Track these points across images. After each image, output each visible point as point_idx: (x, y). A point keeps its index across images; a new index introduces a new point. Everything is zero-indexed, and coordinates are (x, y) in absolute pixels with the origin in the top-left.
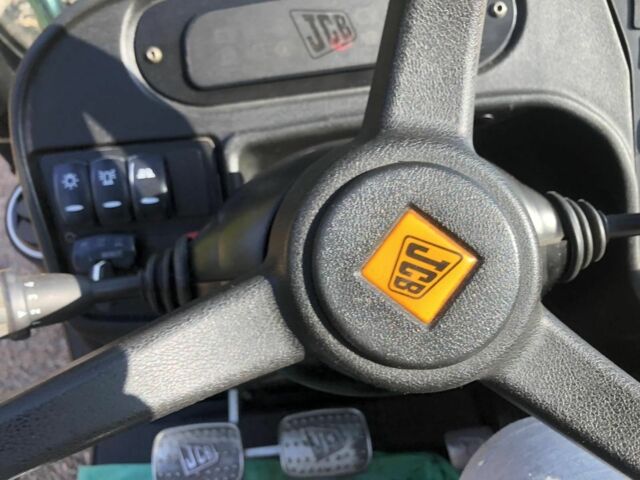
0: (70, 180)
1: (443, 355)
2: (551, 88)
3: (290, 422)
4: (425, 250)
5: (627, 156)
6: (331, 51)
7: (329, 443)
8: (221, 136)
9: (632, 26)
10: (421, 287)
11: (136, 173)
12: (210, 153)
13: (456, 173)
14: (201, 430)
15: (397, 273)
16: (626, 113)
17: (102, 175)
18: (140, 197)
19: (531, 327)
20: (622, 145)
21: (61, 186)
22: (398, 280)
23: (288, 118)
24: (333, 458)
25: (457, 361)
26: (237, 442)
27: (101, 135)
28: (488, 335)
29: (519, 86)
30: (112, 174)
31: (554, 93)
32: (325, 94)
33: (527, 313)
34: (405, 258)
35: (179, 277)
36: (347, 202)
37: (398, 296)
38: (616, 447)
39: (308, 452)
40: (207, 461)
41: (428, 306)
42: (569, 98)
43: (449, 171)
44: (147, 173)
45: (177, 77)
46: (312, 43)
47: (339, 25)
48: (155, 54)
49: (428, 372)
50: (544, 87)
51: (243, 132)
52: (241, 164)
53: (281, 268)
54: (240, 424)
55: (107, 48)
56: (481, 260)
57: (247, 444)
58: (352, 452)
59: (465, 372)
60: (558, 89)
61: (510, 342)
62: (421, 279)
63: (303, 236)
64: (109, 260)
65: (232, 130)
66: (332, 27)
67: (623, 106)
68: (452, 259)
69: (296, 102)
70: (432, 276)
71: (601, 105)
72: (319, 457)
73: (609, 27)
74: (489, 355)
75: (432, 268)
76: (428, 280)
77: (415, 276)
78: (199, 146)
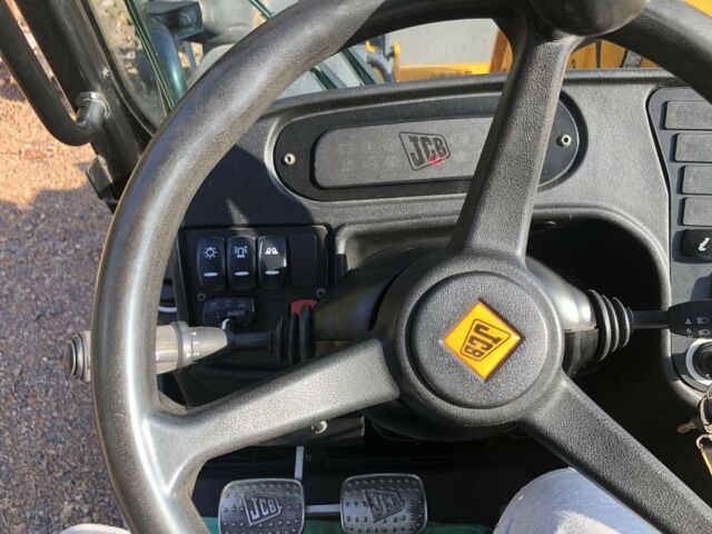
0: (210, 252)
1: (493, 400)
2: (603, 204)
3: (351, 482)
4: (487, 329)
5: (663, 263)
6: (429, 165)
7: (387, 505)
8: (334, 225)
9: (673, 159)
10: (482, 354)
11: (264, 250)
12: (323, 237)
13: (512, 281)
14: (266, 483)
15: (467, 343)
16: (664, 228)
17: (237, 250)
18: (265, 269)
19: (554, 385)
20: (659, 253)
21: (203, 256)
22: (468, 347)
23: (387, 215)
24: (390, 519)
25: (501, 405)
26: (301, 498)
27: (239, 218)
28: (524, 388)
29: (577, 201)
30: (244, 249)
31: (605, 209)
32: (420, 197)
33: (552, 376)
34: (473, 333)
35: (302, 336)
36: (439, 294)
37: (466, 358)
38: (605, 473)
39: (368, 512)
40: (270, 514)
41: (485, 366)
42: (619, 213)
43: (507, 278)
44: (272, 251)
45: (306, 177)
46: (414, 158)
47: (436, 146)
48: (291, 159)
49: (481, 411)
50: (599, 203)
51: (351, 224)
52: (346, 248)
53: (391, 334)
54: (303, 481)
55: (254, 152)
56: (523, 338)
57: (309, 502)
58: (409, 516)
59: (506, 413)
60: (608, 205)
61: (538, 395)
62: (483, 348)
63: (408, 314)
64: (232, 318)
65: (344, 221)
66: (431, 147)
67: (662, 222)
68: (503, 336)
69: (396, 202)
70: (490, 346)
71: (643, 221)
72: (377, 518)
73: (654, 160)
74: (524, 403)
75: (490, 342)
76: (487, 349)
77: (479, 346)
78: (316, 232)
